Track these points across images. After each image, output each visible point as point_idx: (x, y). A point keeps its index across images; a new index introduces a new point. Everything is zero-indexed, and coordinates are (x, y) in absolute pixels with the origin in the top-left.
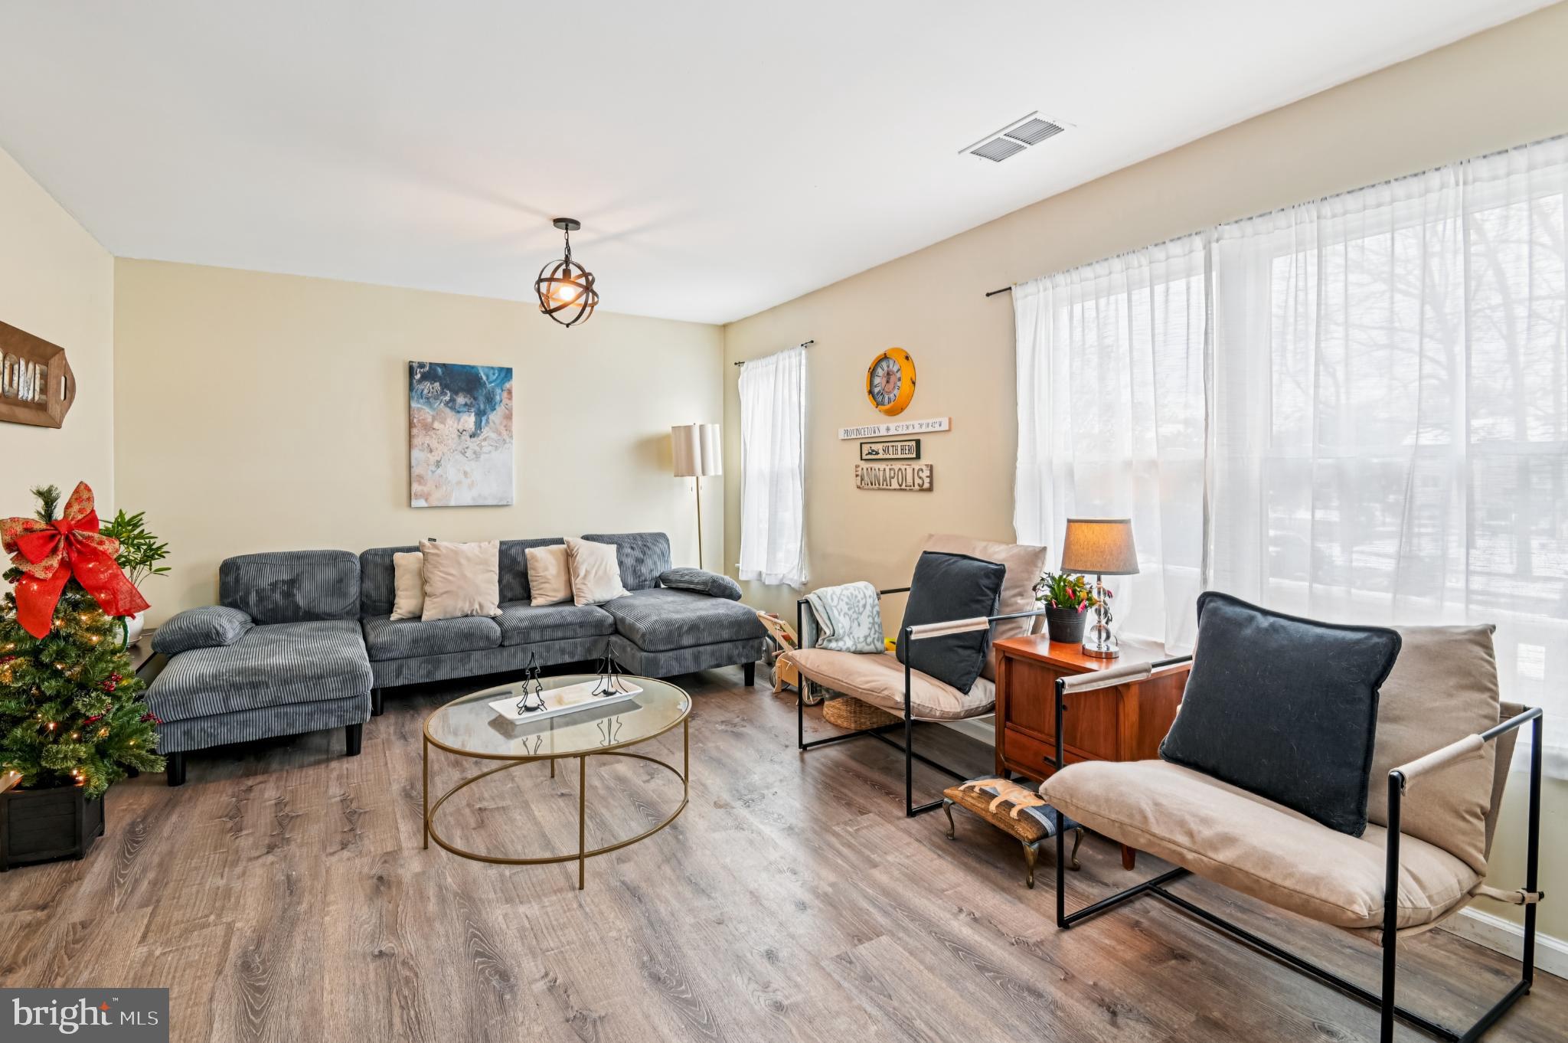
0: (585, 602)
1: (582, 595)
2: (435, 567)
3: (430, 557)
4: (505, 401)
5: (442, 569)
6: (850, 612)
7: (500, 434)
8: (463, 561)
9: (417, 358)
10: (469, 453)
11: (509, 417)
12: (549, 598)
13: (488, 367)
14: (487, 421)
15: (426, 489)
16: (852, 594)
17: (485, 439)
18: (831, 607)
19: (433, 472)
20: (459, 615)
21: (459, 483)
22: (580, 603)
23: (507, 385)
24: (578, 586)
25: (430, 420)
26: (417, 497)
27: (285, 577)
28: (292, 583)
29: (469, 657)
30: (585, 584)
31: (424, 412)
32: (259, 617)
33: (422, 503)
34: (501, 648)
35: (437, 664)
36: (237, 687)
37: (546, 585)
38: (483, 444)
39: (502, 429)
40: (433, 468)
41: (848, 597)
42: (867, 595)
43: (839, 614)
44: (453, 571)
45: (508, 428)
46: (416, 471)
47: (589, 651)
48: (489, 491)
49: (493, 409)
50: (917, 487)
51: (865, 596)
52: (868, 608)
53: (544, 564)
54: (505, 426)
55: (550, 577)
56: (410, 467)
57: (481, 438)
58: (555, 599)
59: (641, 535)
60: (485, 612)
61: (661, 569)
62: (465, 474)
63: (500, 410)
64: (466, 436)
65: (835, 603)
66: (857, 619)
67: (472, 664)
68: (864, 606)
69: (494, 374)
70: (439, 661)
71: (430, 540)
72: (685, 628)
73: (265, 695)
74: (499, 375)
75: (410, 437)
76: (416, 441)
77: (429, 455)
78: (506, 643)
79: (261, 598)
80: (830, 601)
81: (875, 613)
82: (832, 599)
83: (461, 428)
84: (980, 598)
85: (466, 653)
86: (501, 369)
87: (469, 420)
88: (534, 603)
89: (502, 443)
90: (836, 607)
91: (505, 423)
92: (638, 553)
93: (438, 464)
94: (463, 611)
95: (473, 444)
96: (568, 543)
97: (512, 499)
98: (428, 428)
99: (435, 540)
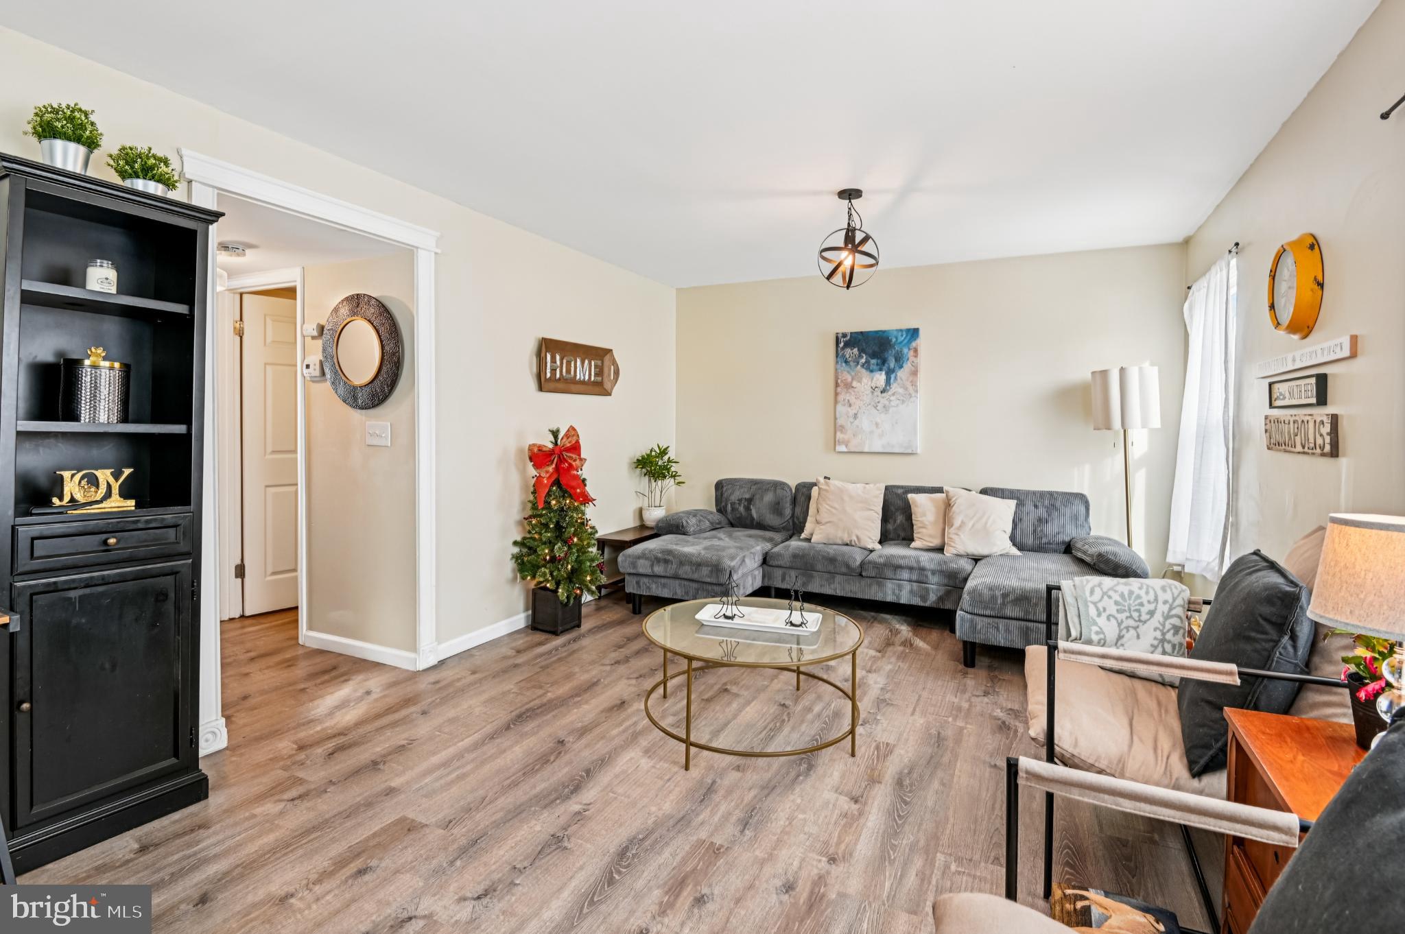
0: (955, 552)
1: (952, 544)
2: (824, 500)
3: (822, 492)
4: (912, 359)
5: (828, 502)
6: (1120, 616)
7: (906, 389)
8: (846, 498)
9: (841, 330)
10: (880, 406)
11: (915, 373)
12: (925, 543)
13: (897, 330)
14: (896, 378)
15: (846, 437)
16: (1131, 593)
17: (893, 394)
18: (1086, 602)
19: (852, 423)
20: (840, 543)
21: (872, 432)
22: (949, 552)
23: (914, 344)
24: (951, 536)
25: (850, 380)
26: (840, 443)
27: (747, 496)
28: (750, 501)
29: (834, 578)
30: (958, 535)
31: (846, 376)
32: (733, 521)
33: (843, 448)
34: (860, 577)
35: (810, 578)
36: (658, 560)
37: (924, 530)
38: (892, 398)
39: (908, 385)
40: (852, 420)
41: (1122, 595)
42: (1161, 600)
43: (1099, 615)
44: (836, 506)
45: (914, 384)
46: (840, 422)
47: (941, 599)
48: (896, 441)
49: (901, 367)
50: (1318, 451)
51: (1156, 600)
52: (1158, 617)
53: (924, 508)
54: (911, 382)
55: (927, 523)
56: (835, 419)
57: (890, 393)
58: (931, 545)
59: (1051, 494)
60: (862, 545)
61: (1070, 532)
62: (877, 425)
63: (907, 367)
64: (878, 392)
65: (1096, 597)
66: (1136, 628)
67: (836, 585)
68: (1152, 613)
69: (902, 336)
70: (811, 577)
71: (825, 478)
72: (1011, 597)
73: (671, 569)
74: (907, 336)
75: (836, 394)
76: (841, 398)
77: (849, 409)
78: (864, 574)
79: (733, 509)
80: (1088, 593)
81: (1168, 626)
82: (1092, 592)
83: (874, 386)
84: (1253, 634)
85: (833, 574)
86: (908, 330)
87: (881, 378)
88: (913, 545)
89: (909, 396)
90: (1095, 604)
91: (911, 379)
92: (1042, 512)
93: (855, 416)
94: (843, 540)
95: (883, 399)
96: (947, 492)
97: (917, 448)
98: (849, 386)
99: (829, 479)
